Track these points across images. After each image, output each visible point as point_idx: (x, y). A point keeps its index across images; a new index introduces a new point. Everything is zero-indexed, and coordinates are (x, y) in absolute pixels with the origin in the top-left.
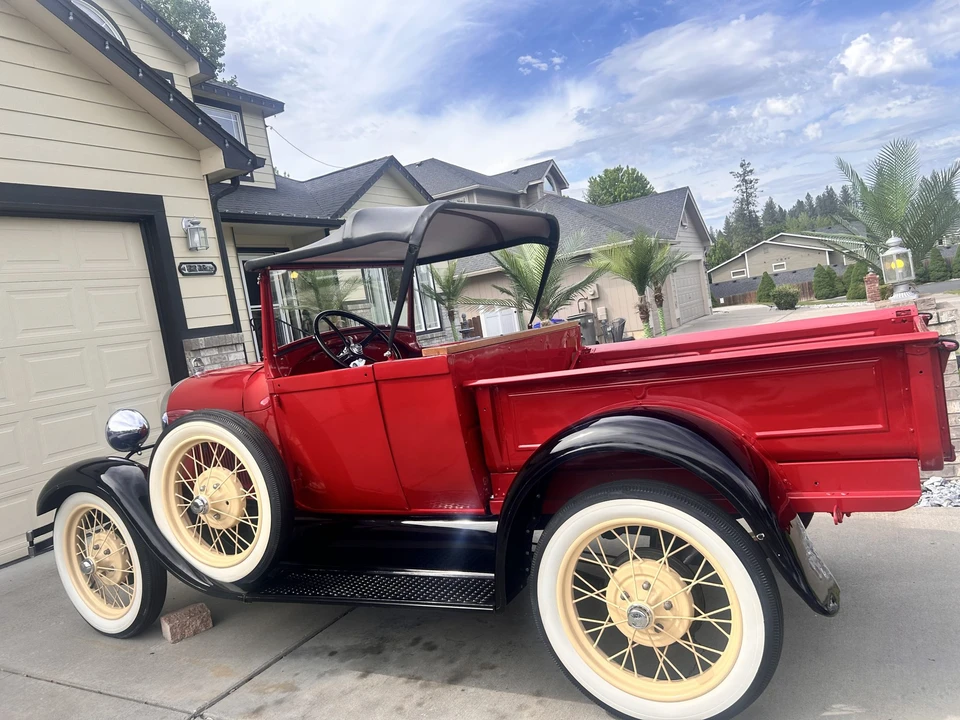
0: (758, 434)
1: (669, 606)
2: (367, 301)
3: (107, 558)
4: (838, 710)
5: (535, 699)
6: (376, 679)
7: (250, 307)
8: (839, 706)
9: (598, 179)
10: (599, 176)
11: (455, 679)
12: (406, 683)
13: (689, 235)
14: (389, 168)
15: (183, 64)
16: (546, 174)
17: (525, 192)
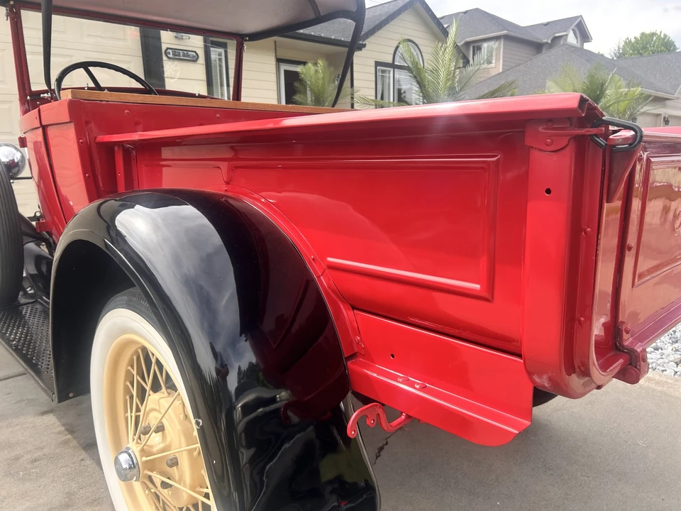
0: (330, 259)
10: (634, 38)
14: (415, 5)
16: (572, 27)
17: (550, 42)
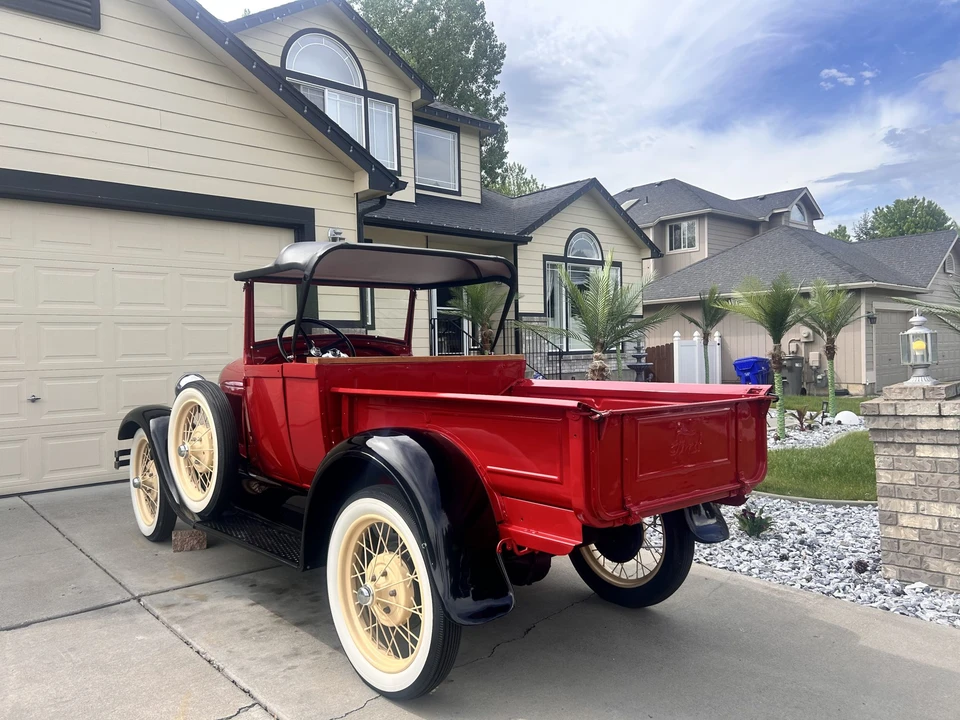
0: (488, 467)
2: (544, 315)
3: (151, 480)
7: (435, 308)
9: (885, 210)
10: (887, 207)
12: (271, 616)
14: (591, 190)
15: (409, 90)
16: (796, 202)
17: (767, 220)
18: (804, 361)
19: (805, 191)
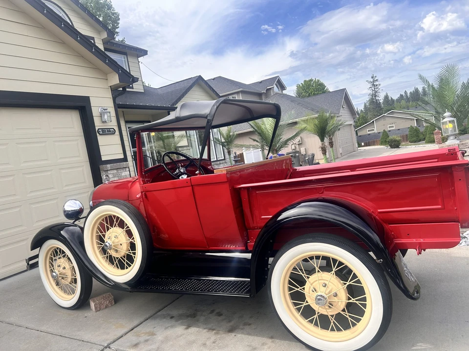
0: (379, 210)
1: (336, 295)
2: (188, 146)
3: (64, 271)
4: (420, 346)
5: (271, 340)
6: (193, 330)
7: (132, 149)
8: (420, 344)
9: (301, 85)
10: (302, 84)
11: (231, 330)
12: (208, 332)
13: (346, 112)
14: (198, 82)
15: (99, 32)
16: (275, 83)
17: (265, 92)
18: (299, 152)
19: (278, 78)
